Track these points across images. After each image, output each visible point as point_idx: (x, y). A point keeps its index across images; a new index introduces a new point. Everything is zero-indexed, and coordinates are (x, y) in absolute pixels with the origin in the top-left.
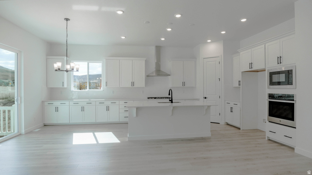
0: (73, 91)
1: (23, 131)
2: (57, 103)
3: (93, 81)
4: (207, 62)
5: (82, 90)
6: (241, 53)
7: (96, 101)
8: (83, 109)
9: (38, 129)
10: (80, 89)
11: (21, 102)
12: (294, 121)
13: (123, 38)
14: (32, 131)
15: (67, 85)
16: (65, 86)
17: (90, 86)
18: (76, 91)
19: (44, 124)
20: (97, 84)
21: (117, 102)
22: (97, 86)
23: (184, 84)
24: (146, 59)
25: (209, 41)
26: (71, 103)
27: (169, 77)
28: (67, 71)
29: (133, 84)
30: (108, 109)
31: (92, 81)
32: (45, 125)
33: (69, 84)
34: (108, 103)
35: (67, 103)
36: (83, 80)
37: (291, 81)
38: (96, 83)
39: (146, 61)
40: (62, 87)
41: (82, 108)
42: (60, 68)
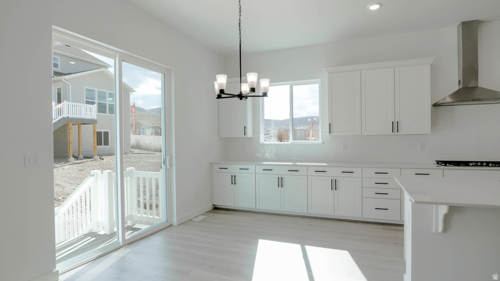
0: (263, 145)
1: (175, 220)
2: (234, 169)
3: (300, 128)
5: (284, 141)
7: (307, 166)
8: (281, 182)
9: (202, 215)
10: (281, 141)
11: (171, 165)
13: (375, 7)
14: (190, 220)
15: (254, 133)
16: (250, 134)
17: (294, 134)
18: (272, 144)
19: (214, 205)
20: (306, 132)
21: (358, 171)
22: (305, 136)
24: (432, 61)
26: (259, 169)
28: (241, 96)
30: (334, 185)
31: (298, 128)
32: (216, 208)
33: (256, 131)
34: (335, 172)
35: (251, 167)
36: (285, 127)
38: (305, 130)
39: (432, 65)
40: (243, 136)
41: (280, 180)
42: (224, 88)
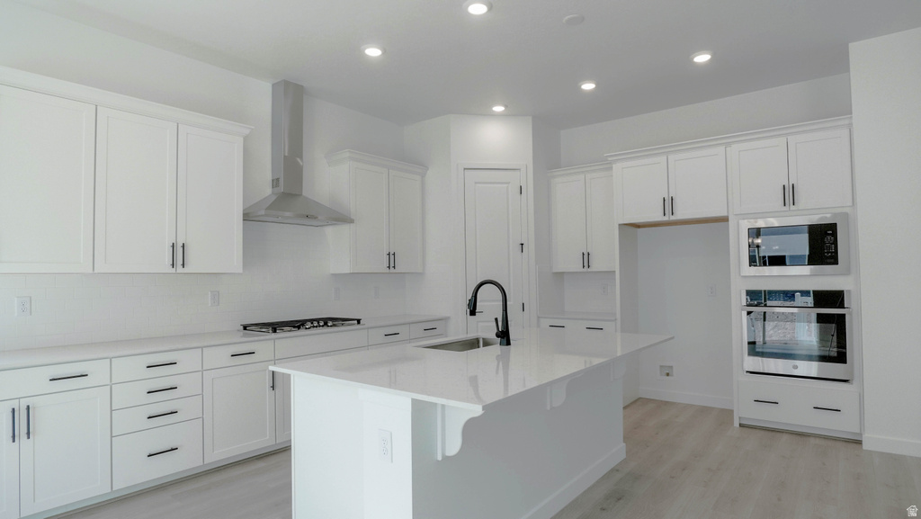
4: (476, 183)
6: (617, 167)
12: (845, 362)
21: (98, 371)
23: (392, 263)
24: (247, 132)
25: (499, 109)
27: (345, 229)
29: (179, 254)
37: (832, 253)
39: (246, 139)
